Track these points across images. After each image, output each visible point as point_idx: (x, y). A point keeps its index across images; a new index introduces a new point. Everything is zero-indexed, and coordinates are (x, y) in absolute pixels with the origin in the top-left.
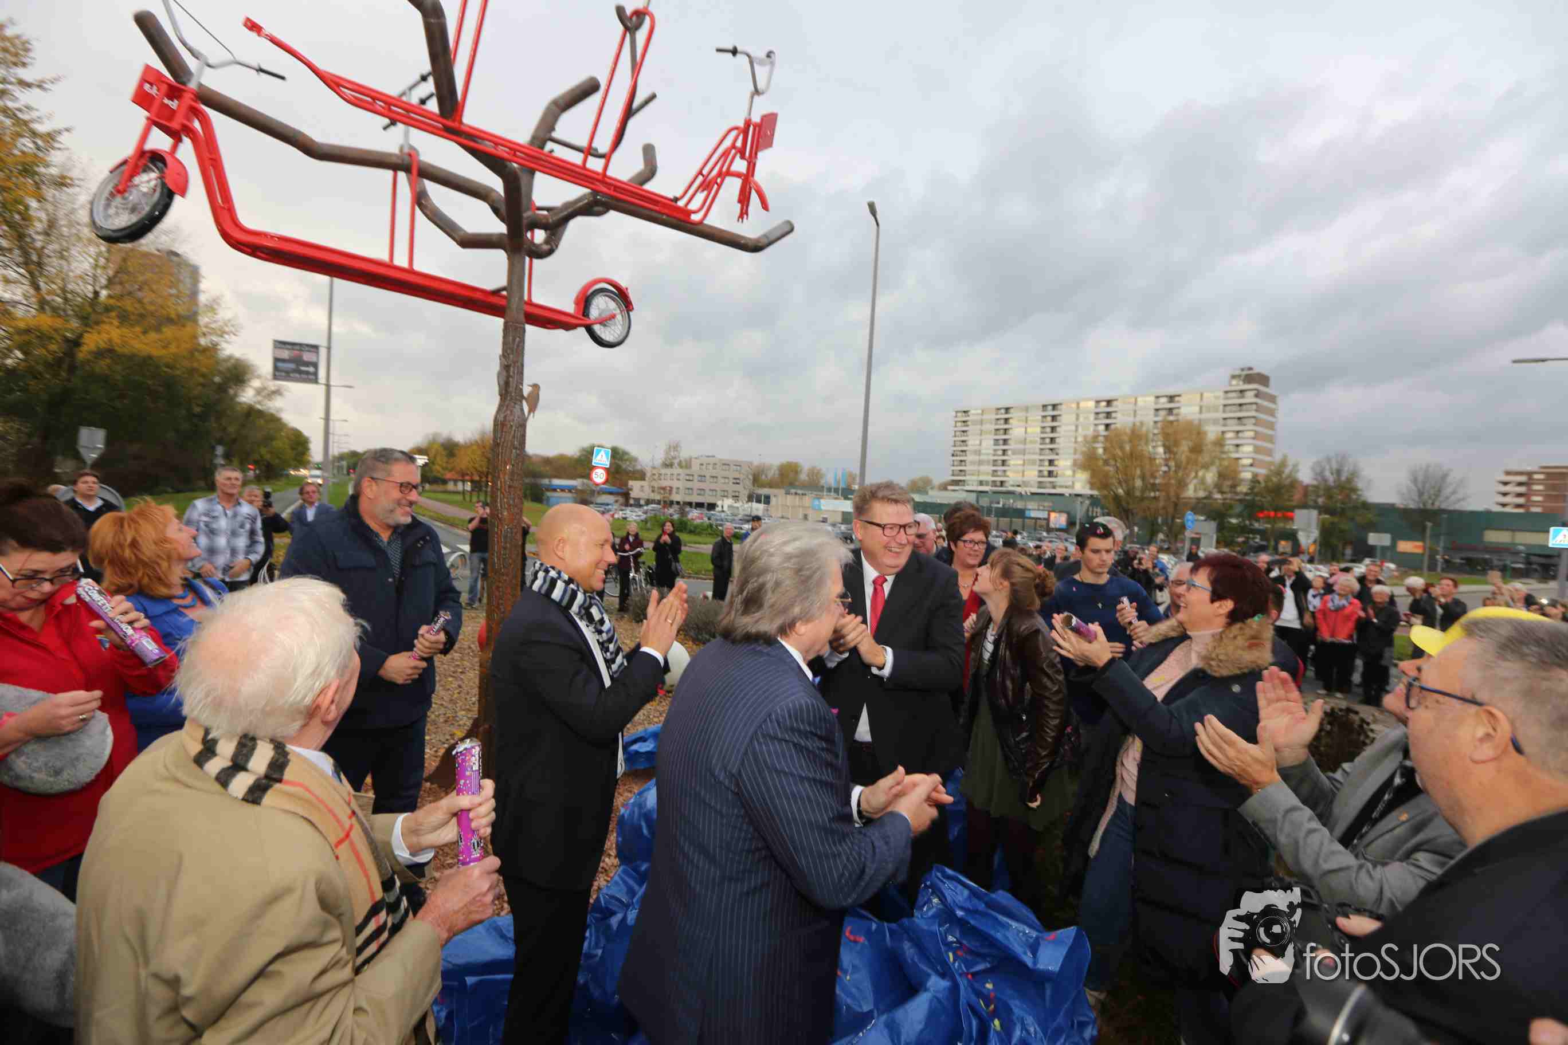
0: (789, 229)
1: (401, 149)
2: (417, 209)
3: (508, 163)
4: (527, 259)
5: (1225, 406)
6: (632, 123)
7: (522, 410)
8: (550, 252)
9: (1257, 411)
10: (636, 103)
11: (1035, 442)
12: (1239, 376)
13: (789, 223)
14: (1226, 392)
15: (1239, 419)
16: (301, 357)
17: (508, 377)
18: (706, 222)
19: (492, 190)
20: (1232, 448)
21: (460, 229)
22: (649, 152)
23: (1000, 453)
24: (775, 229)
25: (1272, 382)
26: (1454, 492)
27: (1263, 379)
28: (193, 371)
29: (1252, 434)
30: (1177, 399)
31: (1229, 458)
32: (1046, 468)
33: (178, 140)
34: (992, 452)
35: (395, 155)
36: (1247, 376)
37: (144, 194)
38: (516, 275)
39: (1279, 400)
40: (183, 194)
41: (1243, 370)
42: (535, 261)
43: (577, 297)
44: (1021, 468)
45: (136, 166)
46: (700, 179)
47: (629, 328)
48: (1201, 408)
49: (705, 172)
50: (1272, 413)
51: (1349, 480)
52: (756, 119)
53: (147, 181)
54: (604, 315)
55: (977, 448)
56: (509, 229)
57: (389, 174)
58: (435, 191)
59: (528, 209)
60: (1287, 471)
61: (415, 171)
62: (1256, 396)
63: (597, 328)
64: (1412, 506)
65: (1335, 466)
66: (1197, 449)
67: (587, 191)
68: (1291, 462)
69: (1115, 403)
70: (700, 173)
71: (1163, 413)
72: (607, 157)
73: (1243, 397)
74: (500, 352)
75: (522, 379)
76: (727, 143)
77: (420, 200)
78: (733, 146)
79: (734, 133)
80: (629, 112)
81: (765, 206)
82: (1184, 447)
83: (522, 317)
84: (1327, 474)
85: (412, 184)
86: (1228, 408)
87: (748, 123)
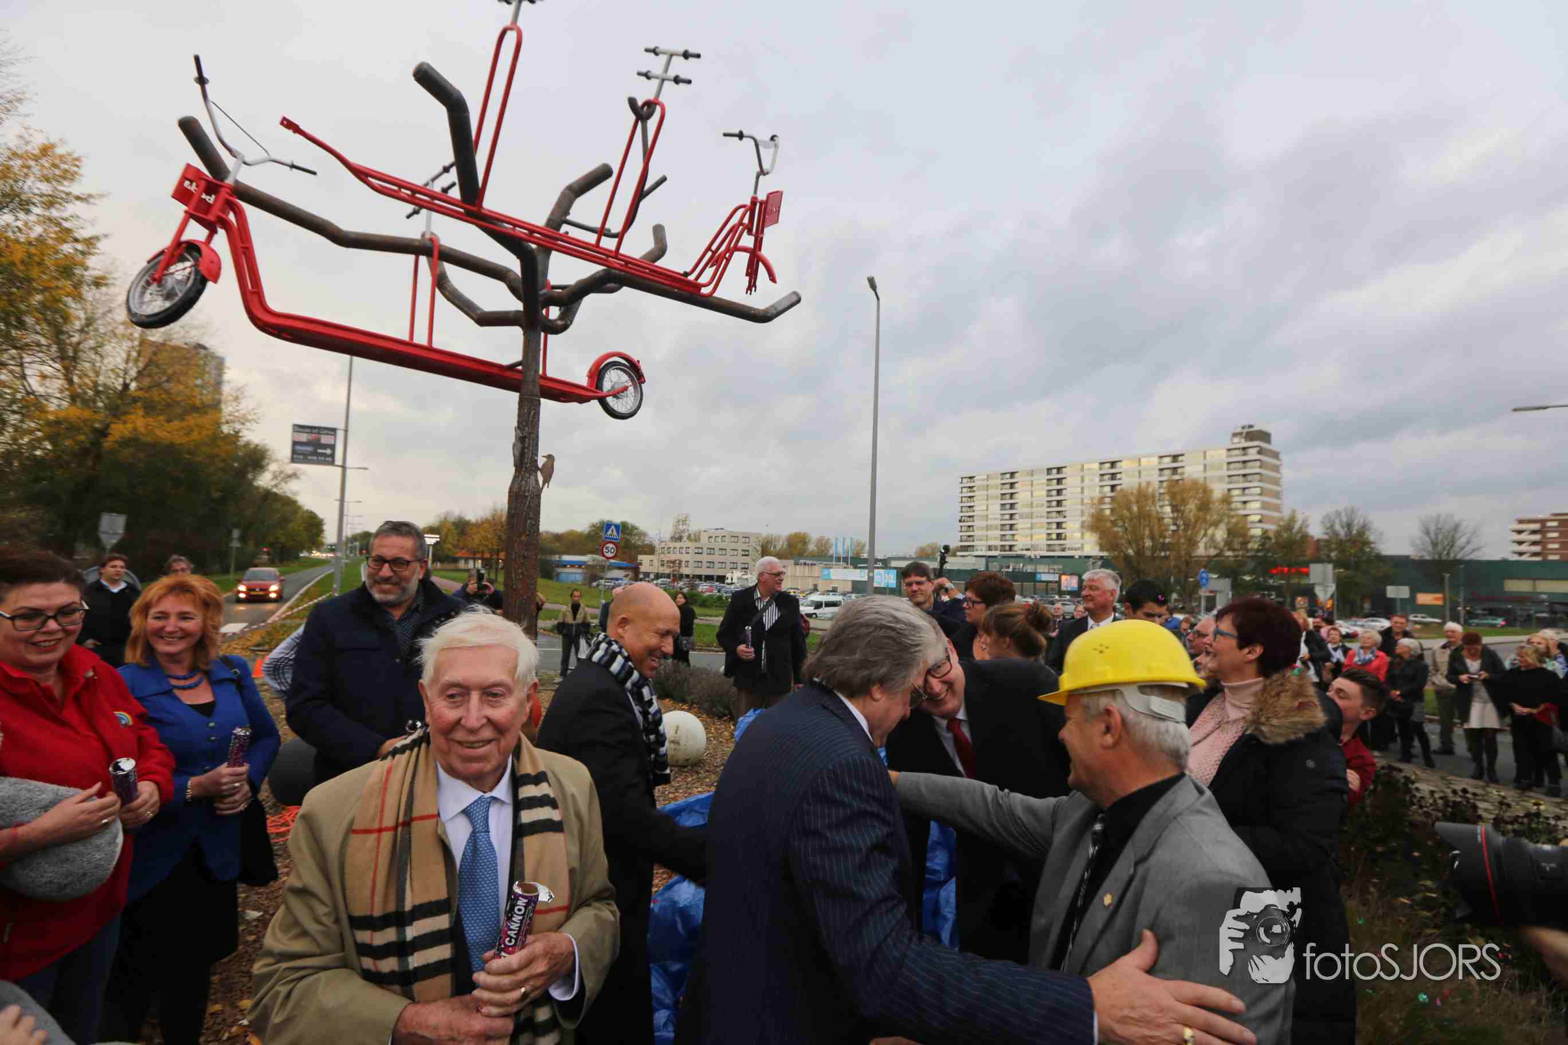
0: (796, 300)
1: (423, 235)
2: (437, 291)
3: (526, 243)
4: (542, 334)
5: (1229, 463)
6: (643, 204)
7: (537, 481)
8: (564, 328)
9: (1260, 467)
10: (647, 186)
11: (1042, 505)
12: (1241, 434)
13: (795, 293)
14: (1229, 450)
15: (1244, 475)
16: (319, 440)
17: (523, 448)
18: (716, 295)
19: (509, 271)
20: (1239, 505)
21: (479, 308)
22: (659, 232)
23: (1007, 517)
24: (784, 298)
25: (1273, 438)
26: (1468, 543)
27: (1265, 436)
28: (213, 456)
29: (1258, 490)
30: (1180, 458)
31: (1238, 515)
32: (1055, 531)
33: (213, 232)
34: (999, 516)
35: (417, 240)
36: (1247, 433)
37: (179, 282)
38: (532, 350)
39: (1281, 456)
40: (215, 280)
41: (1243, 428)
42: (549, 336)
43: (590, 371)
44: (1028, 532)
45: (172, 256)
46: (709, 254)
47: (641, 400)
48: (1205, 466)
49: (714, 248)
50: (1276, 469)
51: (1361, 533)
52: (762, 196)
53: (181, 271)
54: (618, 387)
55: (985, 513)
56: (525, 307)
57: (412, 257)
58: (455, 274)
59: (543, 287)
60: (1297, 526)
61: (436, 254)
62: (1259, 453)
63: (610, 400)
64: (1428, 558)
65: (1345, 519)
66: (1205, 506)
67: (600, 268)
68: (1300, 518)
69: (1118, 464)
70: (709, 249)
71: (1167, 472)
72: (620, 236)
73: (1245, 455)
74: (516, 424)
75: (537, 450)
76: (735, 220)
77: (440, 282)
78: (740, 223)
79: (740, 212)
80: (640, 194)
81: (773, 278)
82: (1191, 507)
83: (537, 390)
84: (1338, 527)
85: (433, 267)
86: (1232, 466)
87: (754, 201)
